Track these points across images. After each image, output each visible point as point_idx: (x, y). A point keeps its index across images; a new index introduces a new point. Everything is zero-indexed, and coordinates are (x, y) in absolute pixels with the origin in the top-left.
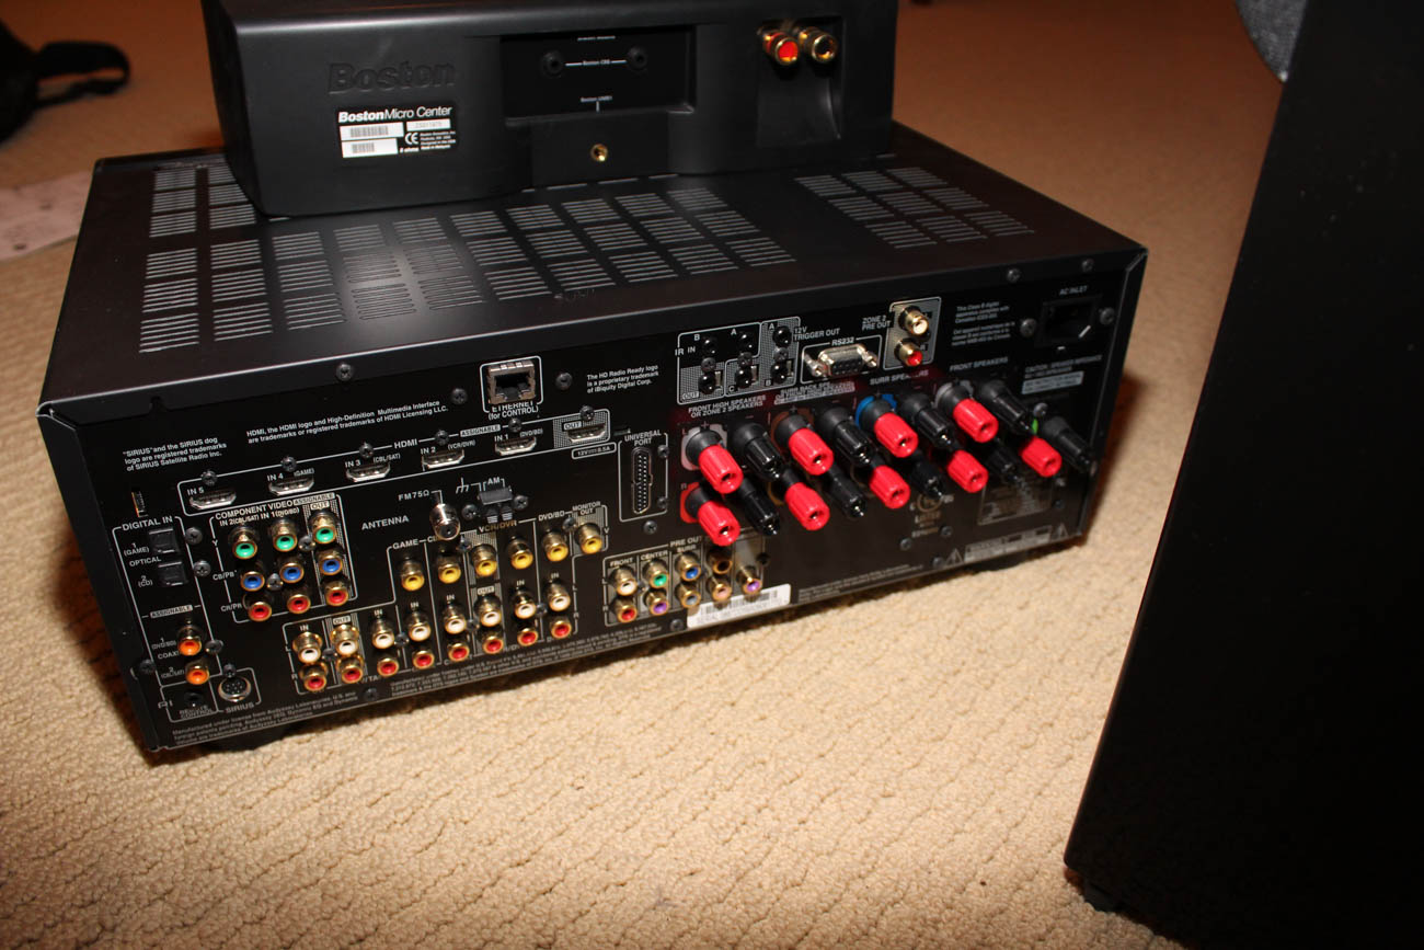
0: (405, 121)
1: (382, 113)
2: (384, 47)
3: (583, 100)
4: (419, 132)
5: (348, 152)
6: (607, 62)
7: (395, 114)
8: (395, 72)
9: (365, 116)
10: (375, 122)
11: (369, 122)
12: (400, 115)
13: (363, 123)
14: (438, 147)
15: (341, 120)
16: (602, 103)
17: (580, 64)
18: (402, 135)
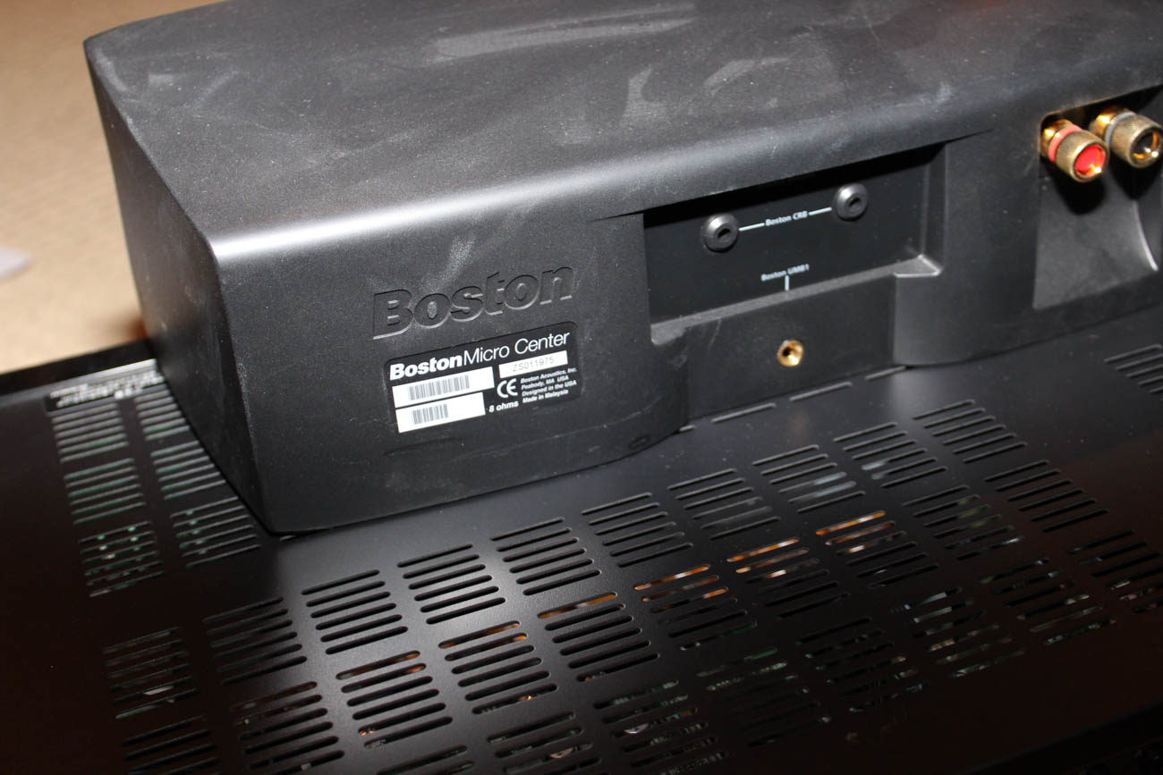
0: (495, 365)
1: (459, 358)
2: (460, 254)
3: (764, 277)
4: (519, 377)
5: (406, 422)
6: (802, 215)
7: (479, 354)
8: (480, 290)
9: (433, 365)
10: (449, 372)
11: (438, 374)
12: (488, 355)
13: (430, 376)
14: (548, 396)
15: (393, 377)
16: (793, 278)
17: (762, 225)
18: (492, 385)
